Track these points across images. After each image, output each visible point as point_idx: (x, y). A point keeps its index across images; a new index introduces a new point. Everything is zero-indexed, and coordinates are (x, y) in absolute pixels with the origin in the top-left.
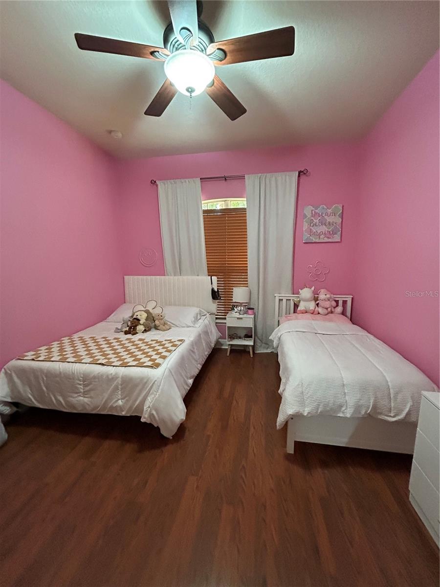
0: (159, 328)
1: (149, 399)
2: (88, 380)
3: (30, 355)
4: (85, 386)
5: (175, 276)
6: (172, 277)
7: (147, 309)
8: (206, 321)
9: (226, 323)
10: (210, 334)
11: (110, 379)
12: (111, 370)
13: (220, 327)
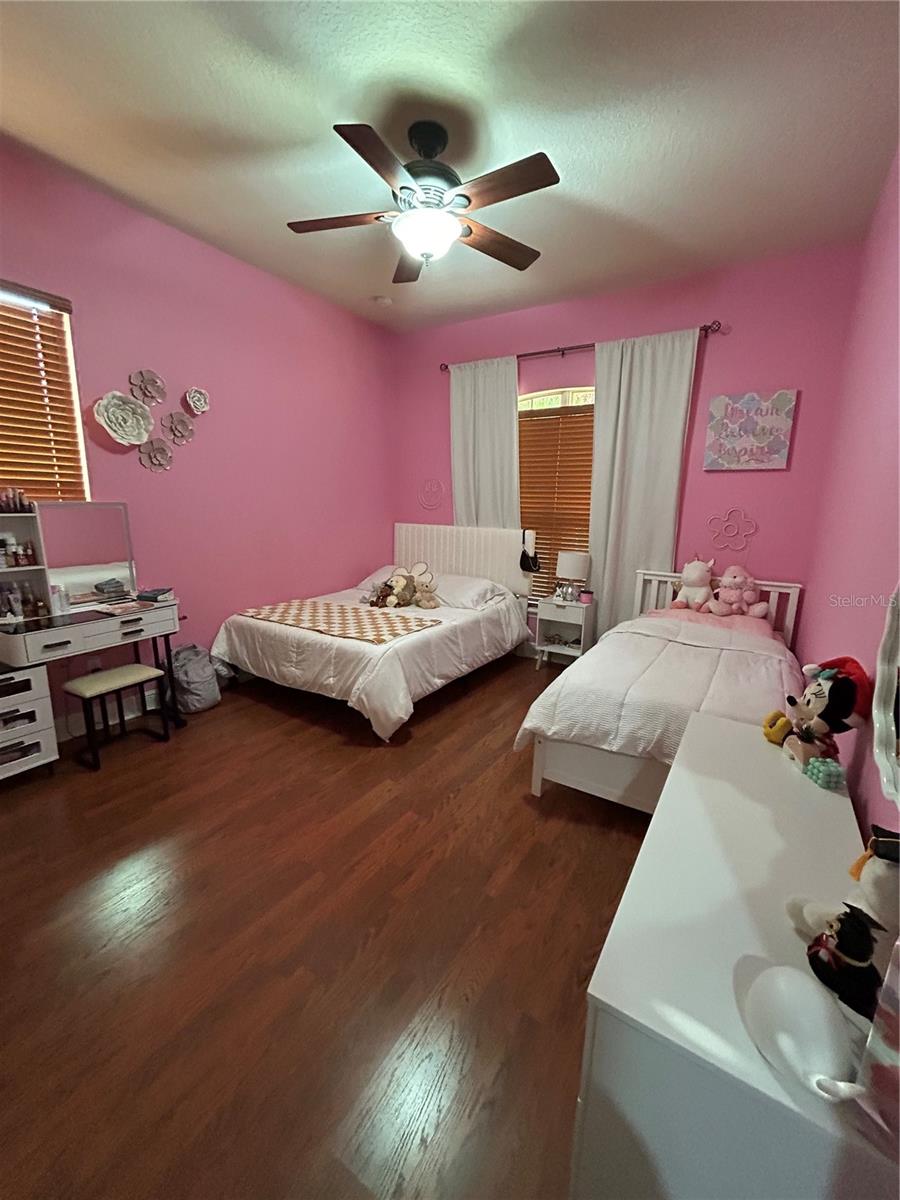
0: (420, 604)
1: (360, 680)
2: (301, 647)
3: (251, 612)
4: (298, 654)
5: (469, 525)
6: (461, 529)
7: (412, 574)
8: (502, 605)
9: (536, 614)
10: (504, 626)
11: (324, 649)
12: (327, 639)
13: (529, 619)
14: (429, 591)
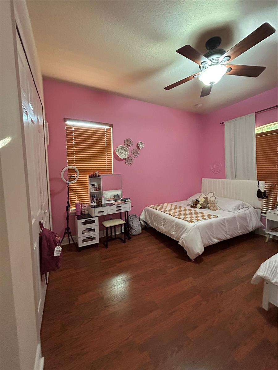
0: (210, 208)
1: (183, 235)
2: (165, 220)
3: (152, 206)
4: (164, 222)
5: (232, 179)
6: (229, 180)
7: (207, 197)
8: (248, 211)
9: (266, 217)
10: (248, 221)
13: (262, 219)
14: (214, 203)
